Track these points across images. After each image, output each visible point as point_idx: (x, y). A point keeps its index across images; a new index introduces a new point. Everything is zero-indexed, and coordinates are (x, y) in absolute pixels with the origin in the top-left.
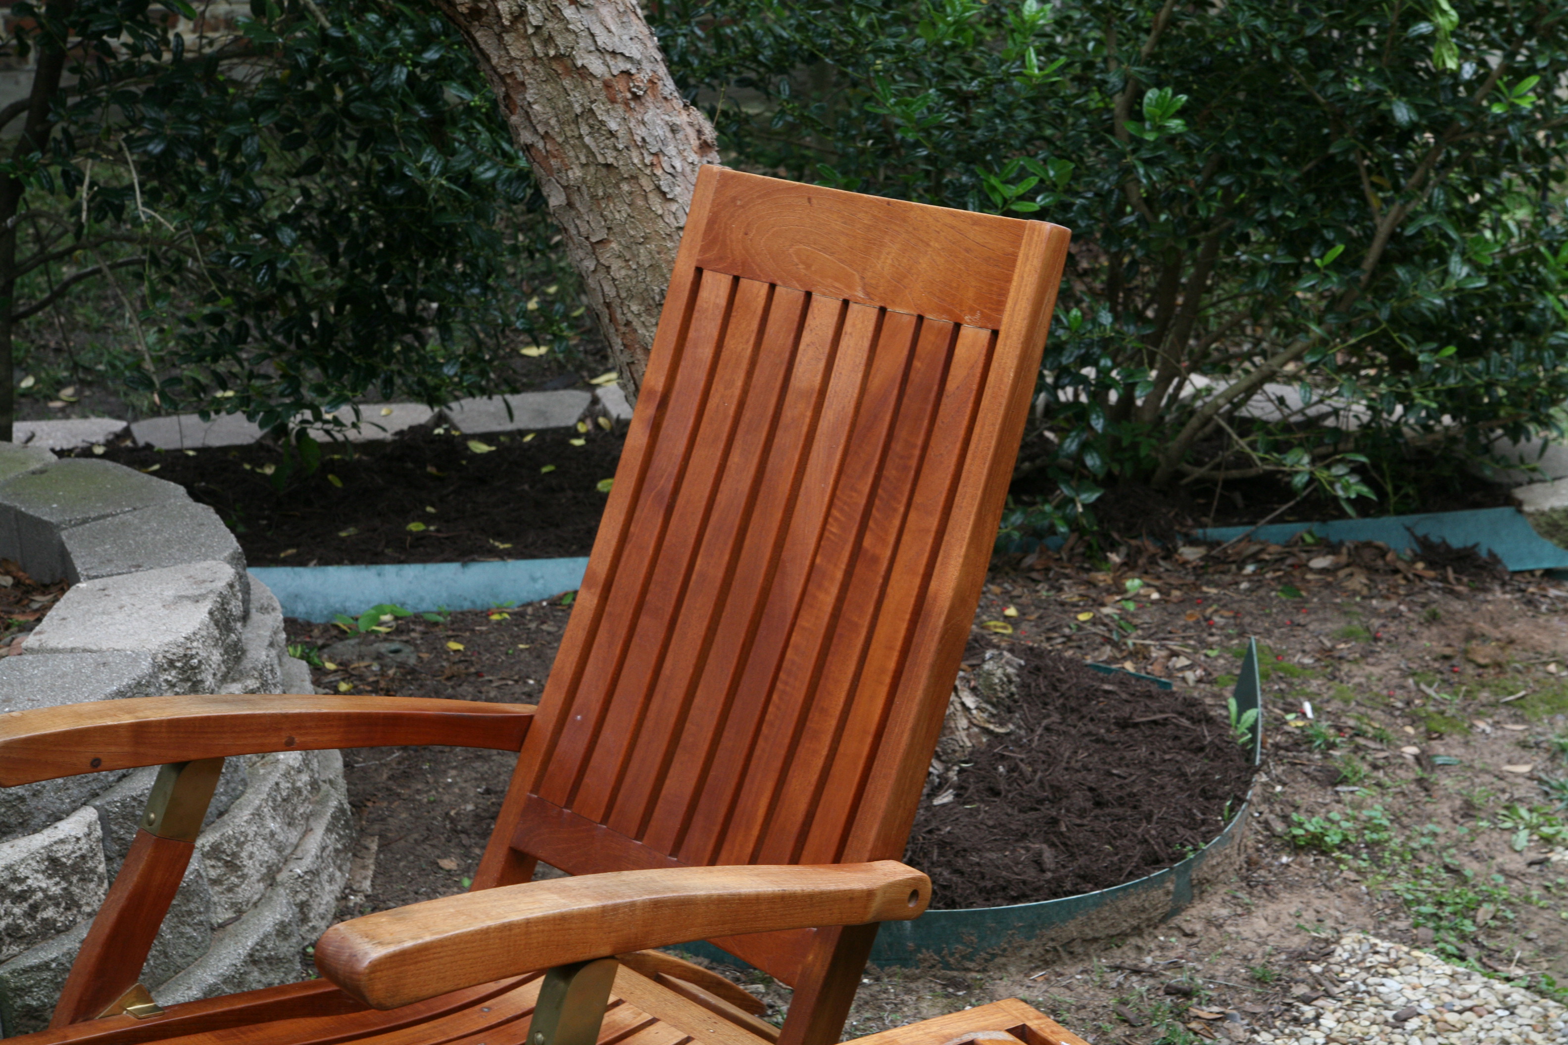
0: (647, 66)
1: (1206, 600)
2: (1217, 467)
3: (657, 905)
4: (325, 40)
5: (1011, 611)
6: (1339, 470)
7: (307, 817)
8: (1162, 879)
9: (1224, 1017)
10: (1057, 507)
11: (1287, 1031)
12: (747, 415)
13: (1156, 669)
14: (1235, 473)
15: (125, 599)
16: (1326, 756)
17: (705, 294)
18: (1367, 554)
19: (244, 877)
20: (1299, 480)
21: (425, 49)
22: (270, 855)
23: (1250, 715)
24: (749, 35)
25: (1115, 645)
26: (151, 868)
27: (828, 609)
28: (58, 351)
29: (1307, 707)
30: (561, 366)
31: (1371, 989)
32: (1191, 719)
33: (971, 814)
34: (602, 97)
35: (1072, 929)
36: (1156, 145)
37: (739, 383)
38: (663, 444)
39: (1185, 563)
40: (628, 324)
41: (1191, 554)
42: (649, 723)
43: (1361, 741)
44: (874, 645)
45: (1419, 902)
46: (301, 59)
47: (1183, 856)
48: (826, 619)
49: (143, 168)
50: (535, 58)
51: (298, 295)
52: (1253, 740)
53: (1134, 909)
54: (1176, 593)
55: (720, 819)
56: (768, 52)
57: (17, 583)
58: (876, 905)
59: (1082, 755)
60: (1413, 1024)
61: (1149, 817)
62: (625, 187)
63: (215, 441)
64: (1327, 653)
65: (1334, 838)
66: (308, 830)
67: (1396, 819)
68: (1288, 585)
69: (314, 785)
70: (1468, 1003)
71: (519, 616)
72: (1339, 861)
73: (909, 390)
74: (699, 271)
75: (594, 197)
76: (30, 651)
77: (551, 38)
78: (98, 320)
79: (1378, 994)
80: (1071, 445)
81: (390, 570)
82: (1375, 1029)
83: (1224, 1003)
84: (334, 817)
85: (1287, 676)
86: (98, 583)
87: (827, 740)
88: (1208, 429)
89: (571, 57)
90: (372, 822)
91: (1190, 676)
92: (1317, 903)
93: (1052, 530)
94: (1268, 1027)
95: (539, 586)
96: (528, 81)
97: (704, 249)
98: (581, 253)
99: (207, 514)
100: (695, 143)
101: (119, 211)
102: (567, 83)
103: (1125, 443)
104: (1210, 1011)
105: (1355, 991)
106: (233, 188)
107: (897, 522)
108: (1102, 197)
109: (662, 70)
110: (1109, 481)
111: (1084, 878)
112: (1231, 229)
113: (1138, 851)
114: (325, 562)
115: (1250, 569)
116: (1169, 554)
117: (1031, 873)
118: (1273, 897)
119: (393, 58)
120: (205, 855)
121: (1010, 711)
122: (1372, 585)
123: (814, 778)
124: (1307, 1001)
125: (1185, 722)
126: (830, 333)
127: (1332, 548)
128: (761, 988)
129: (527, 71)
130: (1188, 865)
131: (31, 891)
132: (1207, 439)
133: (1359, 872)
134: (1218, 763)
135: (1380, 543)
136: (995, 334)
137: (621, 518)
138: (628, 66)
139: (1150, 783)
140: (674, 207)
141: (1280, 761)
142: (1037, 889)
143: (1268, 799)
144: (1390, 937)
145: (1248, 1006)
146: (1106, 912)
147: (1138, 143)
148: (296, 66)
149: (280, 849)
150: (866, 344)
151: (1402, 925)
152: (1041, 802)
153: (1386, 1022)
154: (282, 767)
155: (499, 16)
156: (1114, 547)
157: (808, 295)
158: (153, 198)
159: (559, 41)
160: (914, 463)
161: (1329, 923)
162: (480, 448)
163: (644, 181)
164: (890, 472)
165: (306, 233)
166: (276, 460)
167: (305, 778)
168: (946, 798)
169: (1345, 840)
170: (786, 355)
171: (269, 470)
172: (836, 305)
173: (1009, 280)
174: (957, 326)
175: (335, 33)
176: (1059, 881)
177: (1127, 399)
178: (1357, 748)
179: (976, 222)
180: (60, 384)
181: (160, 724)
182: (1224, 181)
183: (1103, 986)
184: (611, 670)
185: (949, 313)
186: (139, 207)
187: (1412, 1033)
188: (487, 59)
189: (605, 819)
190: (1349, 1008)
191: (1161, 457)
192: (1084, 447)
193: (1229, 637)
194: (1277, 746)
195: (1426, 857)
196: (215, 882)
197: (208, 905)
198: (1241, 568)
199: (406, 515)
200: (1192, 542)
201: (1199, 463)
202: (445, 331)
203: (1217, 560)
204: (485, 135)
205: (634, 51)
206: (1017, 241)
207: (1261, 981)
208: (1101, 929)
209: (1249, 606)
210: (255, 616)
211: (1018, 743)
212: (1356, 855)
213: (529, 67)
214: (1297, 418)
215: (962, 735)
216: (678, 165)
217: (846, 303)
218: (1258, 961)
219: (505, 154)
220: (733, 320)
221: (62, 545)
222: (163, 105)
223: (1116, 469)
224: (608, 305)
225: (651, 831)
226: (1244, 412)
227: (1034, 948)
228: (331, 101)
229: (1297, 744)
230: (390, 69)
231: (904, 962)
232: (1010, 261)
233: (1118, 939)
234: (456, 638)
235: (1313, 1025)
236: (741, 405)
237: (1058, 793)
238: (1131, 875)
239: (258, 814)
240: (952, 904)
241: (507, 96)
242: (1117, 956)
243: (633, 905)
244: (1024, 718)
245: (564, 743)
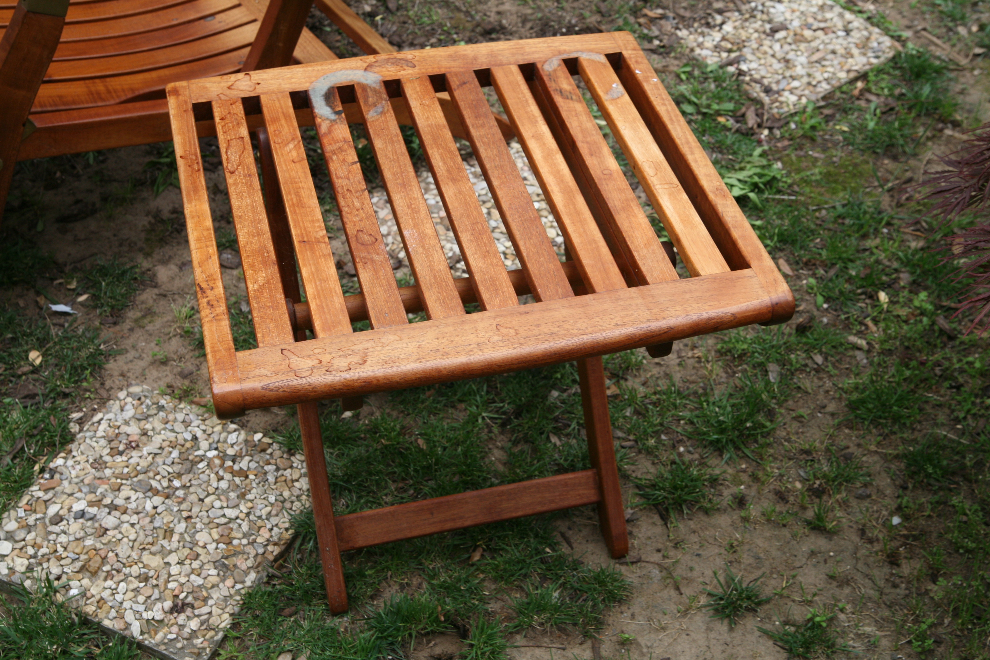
9: (663, 17)
11: (699, 30)
31: (765, 10)
60: (780, 35)
70: (822, 25)
79: (768, 13)
82: (756, 35)
83: (667, 8)
104: (653, 13)
105: (754, 9)
124: (721, 12)
145: (681, 12)
153: (764, 32)
187: (778, 40)
235: (717, 28)
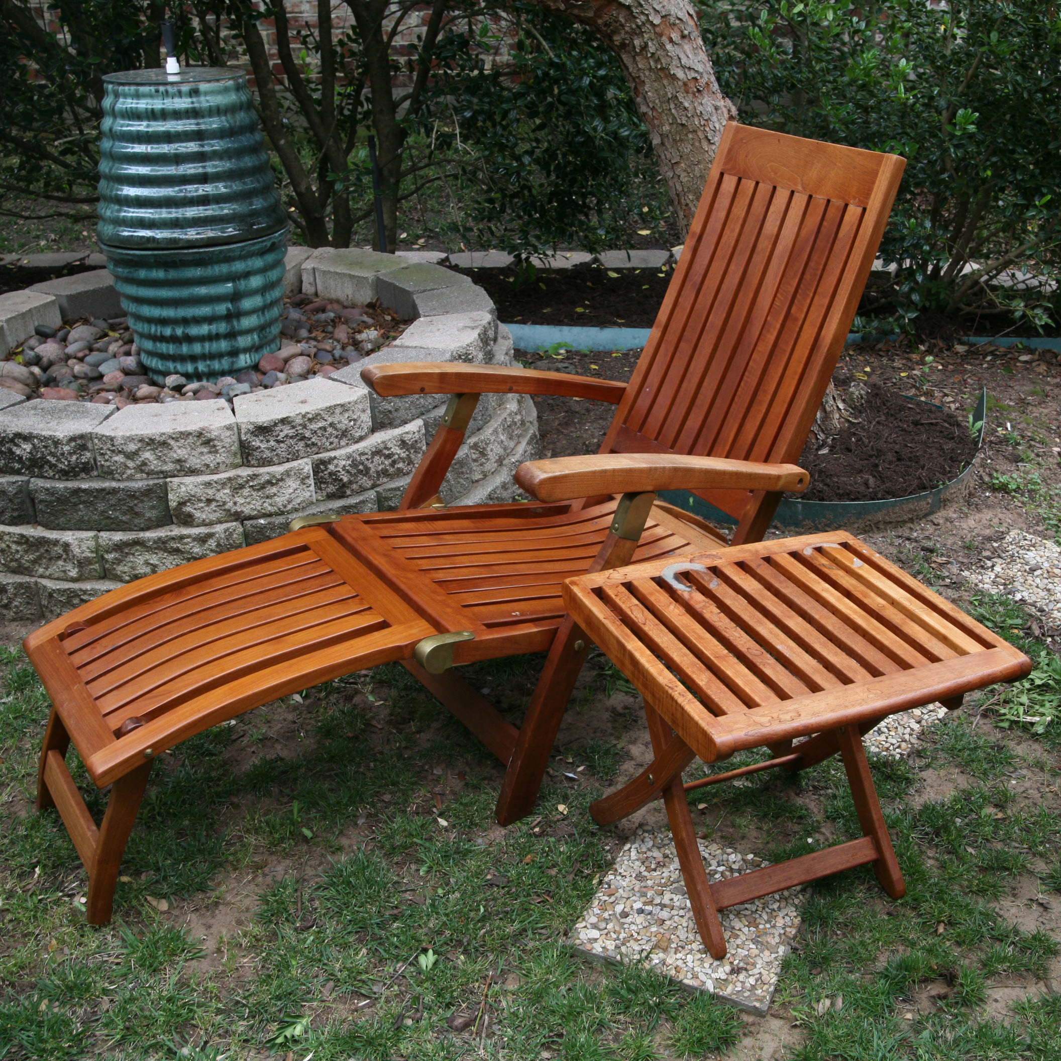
0: (705, 76)
1: (965, 371)
2: (978, 307)
3: (676, 470)
4: (552, 64)
5: (868, 369)
6: (1038, 311)
7: (519, 436)
8: (926, 496)
9: (948, 562)
10: (896, 320)
11: (977, 571)
12: (740, 246)
13: (936, 402)
14: (987, 311)
15: (440, 326)
16: (1014, 448)
17: (724, 186)
18: (1048, 356)
19: (488, 459)
20: (1018, 314)
21: (599, 69)
22: (500, 451)
23: (979, 424)
24: (761, 73)
25: (917, 388)
26: (445, 442)
27: (771, 342)
28: (418, 221)
29: (1009, 425)
30: (657, 240)
31: (1020, 555)
32: (950, 424)
33: (836, 459)
34: (682, 89)
35: (879, 516)
36: (961, 138)
37: (737, 230)
38: (698, 259)
39: (957, 353)
40: (687, 205)
41: (960, 349)
42: (681, 394)
43: (1033, 443)
44: (792, 360)
45: (1050, 519)
46: (539, 72)
47: (937, 486)
48: (770, 347)
49: (461, 126)
50: (650, 69)
51: (530, 191)
52: (979, 436)
53: (911, 511)
54: (951, 367)
55: (711, 441)
56: (770, 83)
57: (393, 319)
58: (781, 483)
59: (894, 436)
60: (1038, 573)
61: (923, 468)
62: (690, 136)
63: (488, 265)
64: (1022, 401)
65: (1013, 486)
66: (519, 443)
67: (1044, 480)
68: (1007, 367)
69: (523, 423)
71: (626, 355)
72: (1014, 497)
73: (820, 236)
74: (722, 174)
75: (674, 140)
76: (396, 346)
77: (659, 59)
78: (437, 207)
79: (1024, 558)
80: (905, 288)
81: (566, 329)
82: (1020, 573)
83: (949, 557)
84: (531, 438)
85: (1000, 410)
86: (429, 319)
87: (765, 405)
88: (976, 289)
89: (668, 69)
90: (549, 444)
91: (953, 406)
92: (1000, 515)
93: (892, 332)
94: (968, 569)
95: (637, 341)
96: (646, 80)
97: (726, 163)
98: (666, 168)
99: (480, 291)
100: (726, 116)
101: (449, 145)
102: (665, 82)
103: (933, 292)
104: (940, 560)
105: (1012, 556)
106: (502, 136)
107: (808, 301)
108: (931, 163)
109: (713, 79)
110: (924, 310)
111: (888, 493)
112: (996, 185)
113: (916, 482)
114: (535, 323)
115: (989, 358)
116: (950, 348)
117: (862, 488)
118: (979, 511)
119: (583, 73)
120: (471, 448)
121: (860, 412)
122: (1048, 371)
123: (758, 423)
124: (989, 559)
125: (946, 425)
126: (784, 207)
127: (1031, 351)
128: (727, 531)
129: (646, 76)
130: (939, 491)
131: (393, 454)
132: (975, 294)
133: (1023, 503)
134: (960, 446)
135: (1055, 351)
136: (864, 210)
137: (675, 294)
138: (696, 75)
139: (925, 452)
140: (714, 147)
141: (991, 448)
142: (865, 496)
143: (984, 465)
144: (1034, 534)
145: (960, 559)
146: (897, 510)
147: (952, 136)
148: (537, 76)
149: (505, 449)
150: (801, 213)
151: (1040, 529)
152: (871, 456)
153: (1025, 571)
154: (508, 411)
155: (634, 47)
156: (922, 343)
157: (775, 188)
158: (465, 138)
159: (663, 61)
160: (819, 272)
161: (1005, 525)
162: (614, 275)
163: (700, 133)
164: (807, 276)
165: (537, 161)
166: (516, 276)
167: (519, 417)
168: (825, 451)
169: (1018, 488)
170: (761, 217)
171: (511, 280)
172: (788, 193)
173: (873, 183)
174: (846, 206)
175: (557, 60)
176: (876, 493)
177: (937, 269)
178: (1031, 446)
179: (860, 154)
180: (419, 237)
181: (452, 374)
182: (994, 159)
183: (891, 544)
184: (665, 367)
185: (843, 198)
186: (459, 143)
187: (1037, 576)
188: (627, 68)
189: (656, 439)
190: (1009, 563)
191: (951, 301)
192: (912, 290)
193: (975, 390)
194: (991, 442)
195: (1056, 499)
196: (475, 461)
197: (471, 471)
198: (984, 358)
199: (575, 304)
200: (962, 343)
201: (969, 305)
202: (600, 212)
203: (973, 353)
204: (625, 114)
205: (699, 68)
206: (879, 164)
207: (968, 548)
208: (893, 517)
209: (986, 375)
210: (500, 340)
211: (863, 428)
212: (1022, 495)
213: (647, 73)
214: (1021, 286)
215: (835, 422)
216: (717, 126)
217: (793, 193)
218: (967, 540)
219: (634, 124)
220: (737, 200)
221: (414, 301)
222: (473, 94)
223: (927, 304)
224: (678, 195)
225: (678, 445)
226: (994, 282)
227: (860, 524)
228: (552, 95)
229: (1001, 442)
230: (582, 78)
231: (797, 525)
232: (875, 174)
233: (900, 523)
234: (595, 363)
235: (990, 569)
236: (737, 241)
237: (880, 453)
238: (911, 493)
239: (495, 431)
240: (823, 500)
241: (636, 88)
242: (900, 531)
243: (664, 468)
244: (867, 416)
245: (639, 401)
